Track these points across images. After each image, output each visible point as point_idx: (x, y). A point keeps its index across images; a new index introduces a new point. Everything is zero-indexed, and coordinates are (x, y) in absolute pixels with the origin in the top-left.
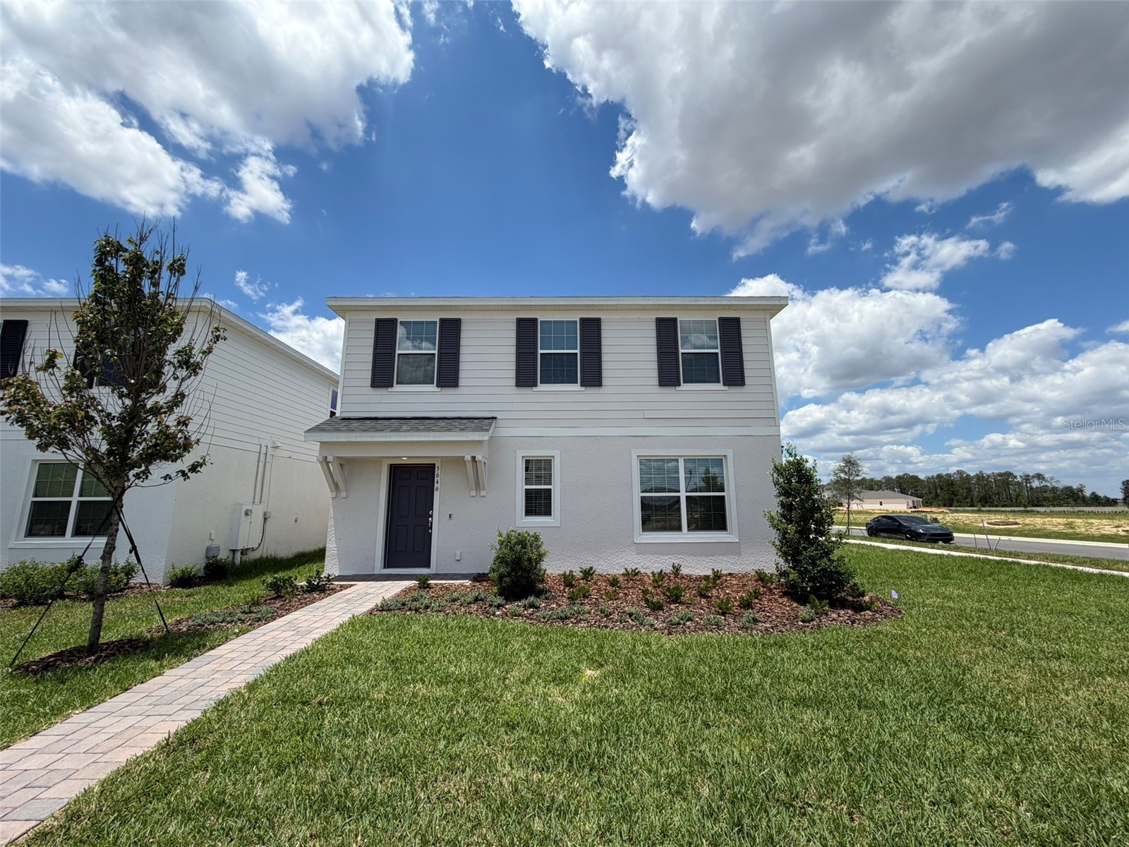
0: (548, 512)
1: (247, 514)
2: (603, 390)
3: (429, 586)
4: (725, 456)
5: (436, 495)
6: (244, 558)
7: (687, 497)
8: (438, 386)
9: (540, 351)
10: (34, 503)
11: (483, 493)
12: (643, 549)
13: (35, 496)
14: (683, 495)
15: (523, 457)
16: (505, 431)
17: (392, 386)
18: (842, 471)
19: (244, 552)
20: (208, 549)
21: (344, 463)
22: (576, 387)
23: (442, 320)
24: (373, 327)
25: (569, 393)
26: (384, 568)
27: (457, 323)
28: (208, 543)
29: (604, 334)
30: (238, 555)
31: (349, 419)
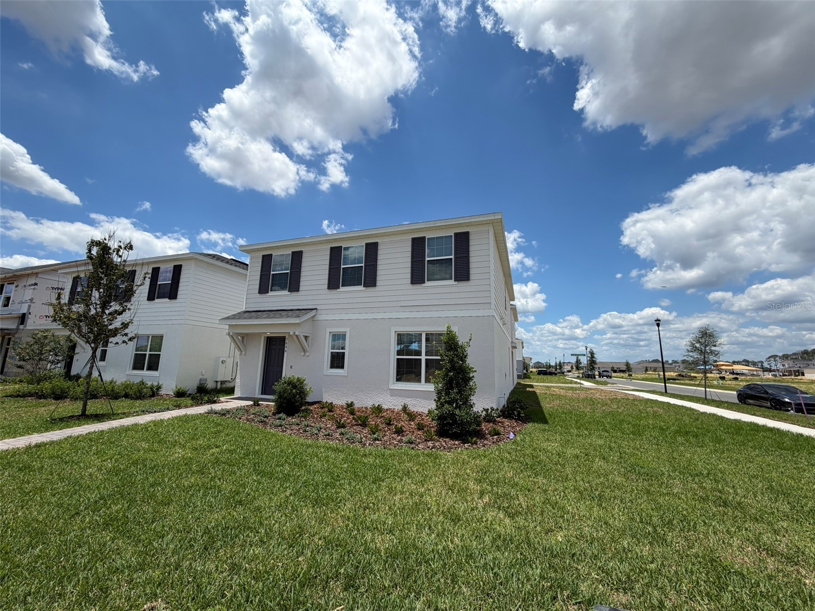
0: (342, 367)
1: (222, 362)
3: (258, 405)
5: (285, 354)
6: (224, 386)
7: (426, 359)
9: (342, 267)
10: (136, 354)
11: (307, 354)
12: (394, 393)
13: (136, 351)
14: (423, 358)
16: (321, 317)
19: (222, 382)
20: (201, 380)
21: (244, 336)
22: (361, 288)
25: (356, 292)
26: (262, 394)
28: (201, 377)
29: (379, 252)
30: (219, 384)
31: (249, 312)
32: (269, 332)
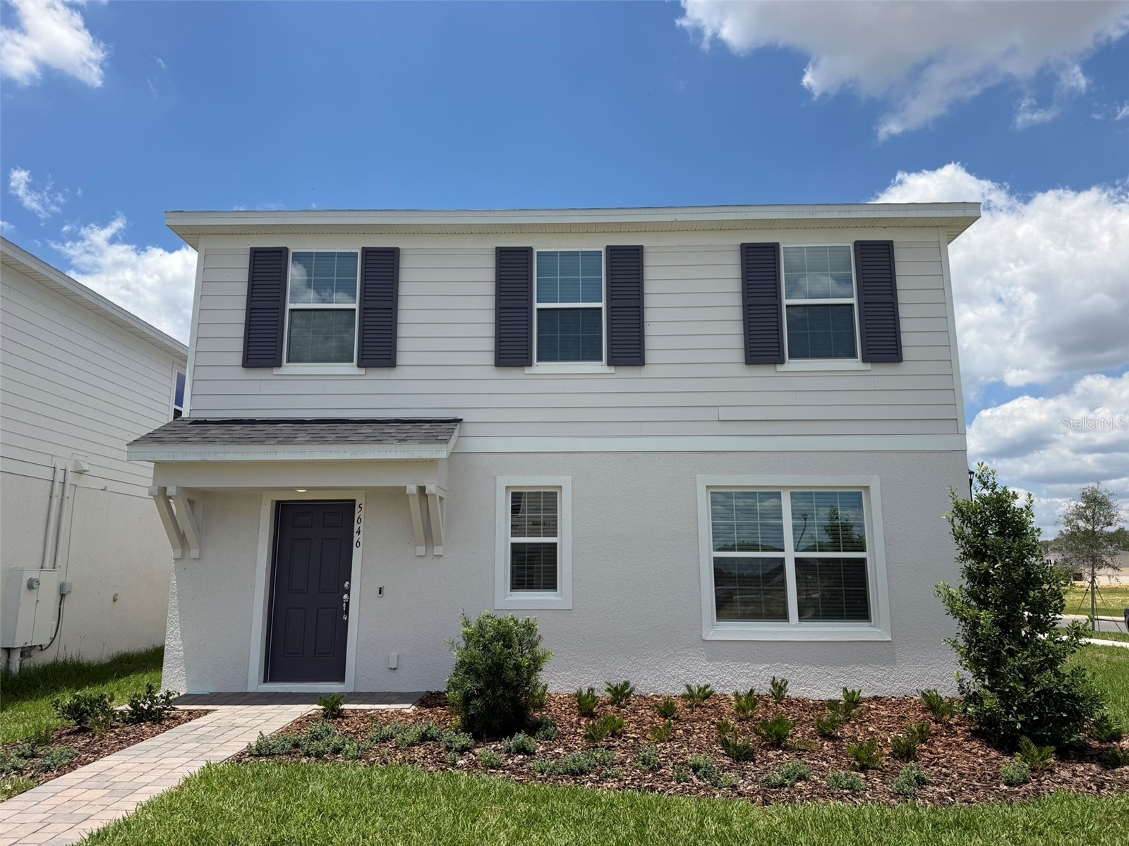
0: (551, 585)
1: (30, 587)
2: (646, 371)
3: (341, 715)
4: (867, 488)
5: (357, 554)
7: (798, 560)
8: (359, 366)
9: (537, 305)
11: (438, 550)
12: (719, 650)
14: (790, 556)
15: (507, 488)
16: (477, 443)
17: (279, 365)
18: (1081, 516)
19: (26, 652)
21: (197, 499)
22: (600, 367)
23: (367, 252)
24: (245, 262)
25: (587, 377)
26: (265, 681)
27: (392, 255)
29: (648, 274)
30: (16, 657)
31: (205, 422)
32: (302, 487)
